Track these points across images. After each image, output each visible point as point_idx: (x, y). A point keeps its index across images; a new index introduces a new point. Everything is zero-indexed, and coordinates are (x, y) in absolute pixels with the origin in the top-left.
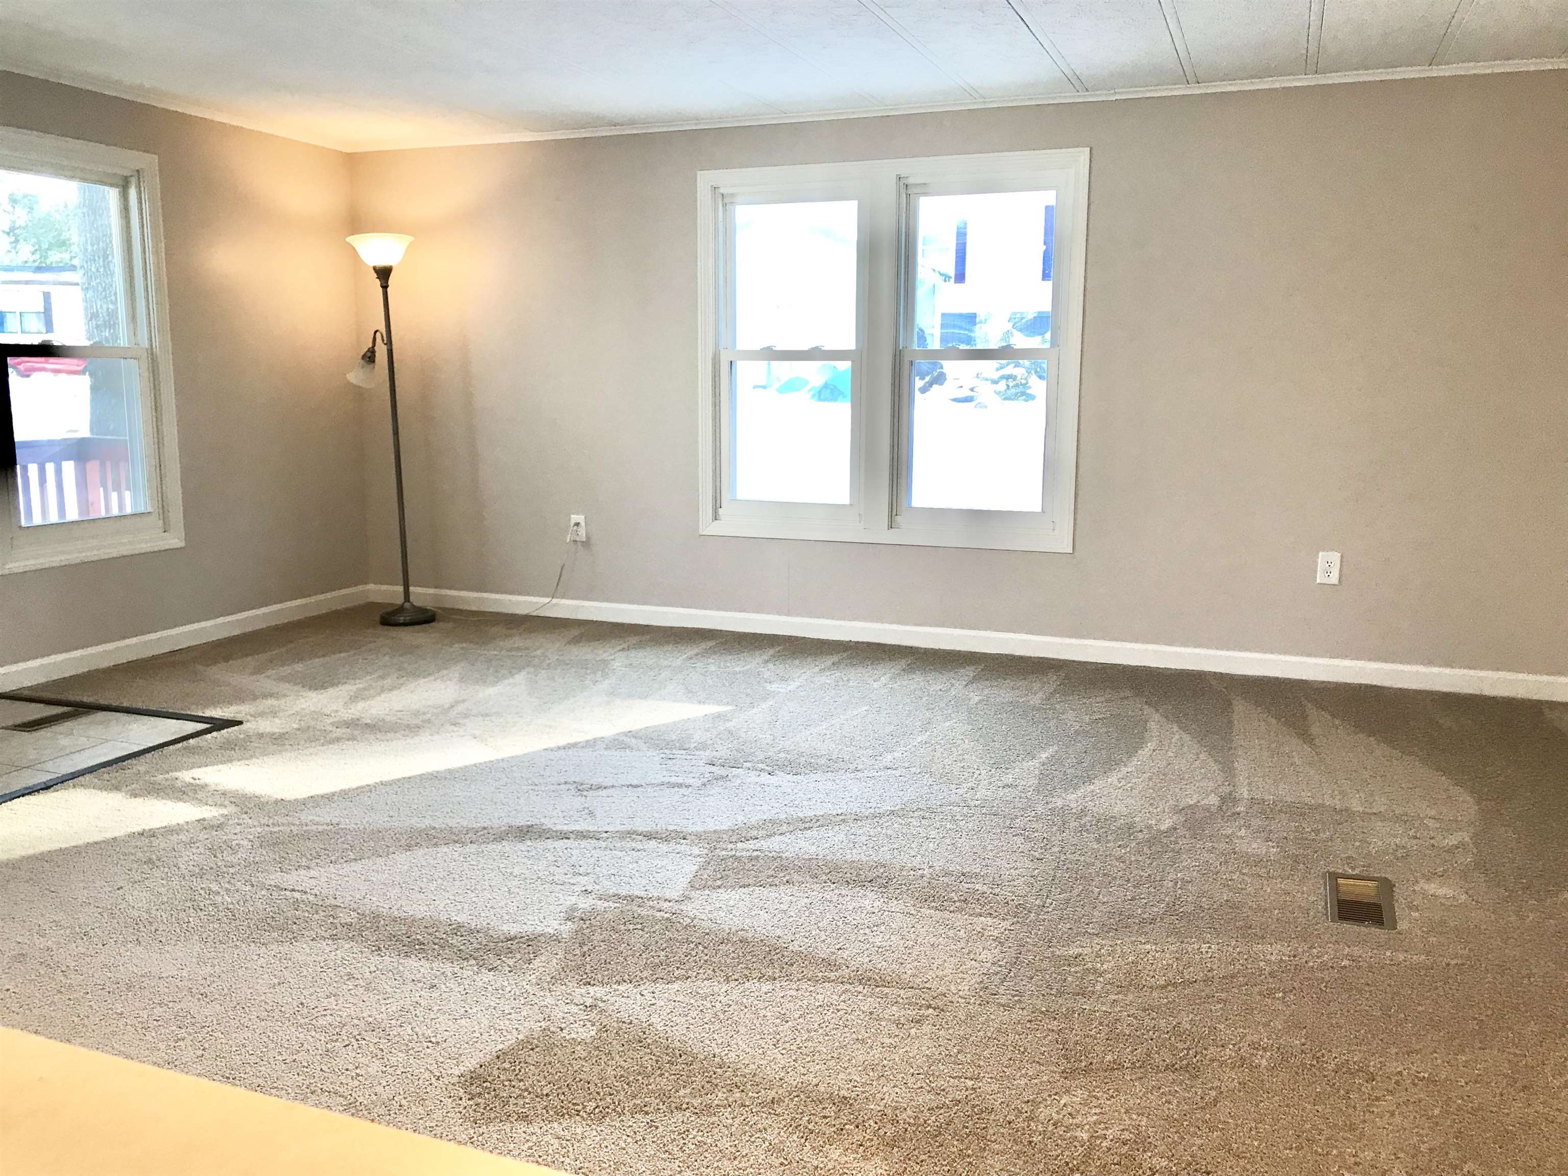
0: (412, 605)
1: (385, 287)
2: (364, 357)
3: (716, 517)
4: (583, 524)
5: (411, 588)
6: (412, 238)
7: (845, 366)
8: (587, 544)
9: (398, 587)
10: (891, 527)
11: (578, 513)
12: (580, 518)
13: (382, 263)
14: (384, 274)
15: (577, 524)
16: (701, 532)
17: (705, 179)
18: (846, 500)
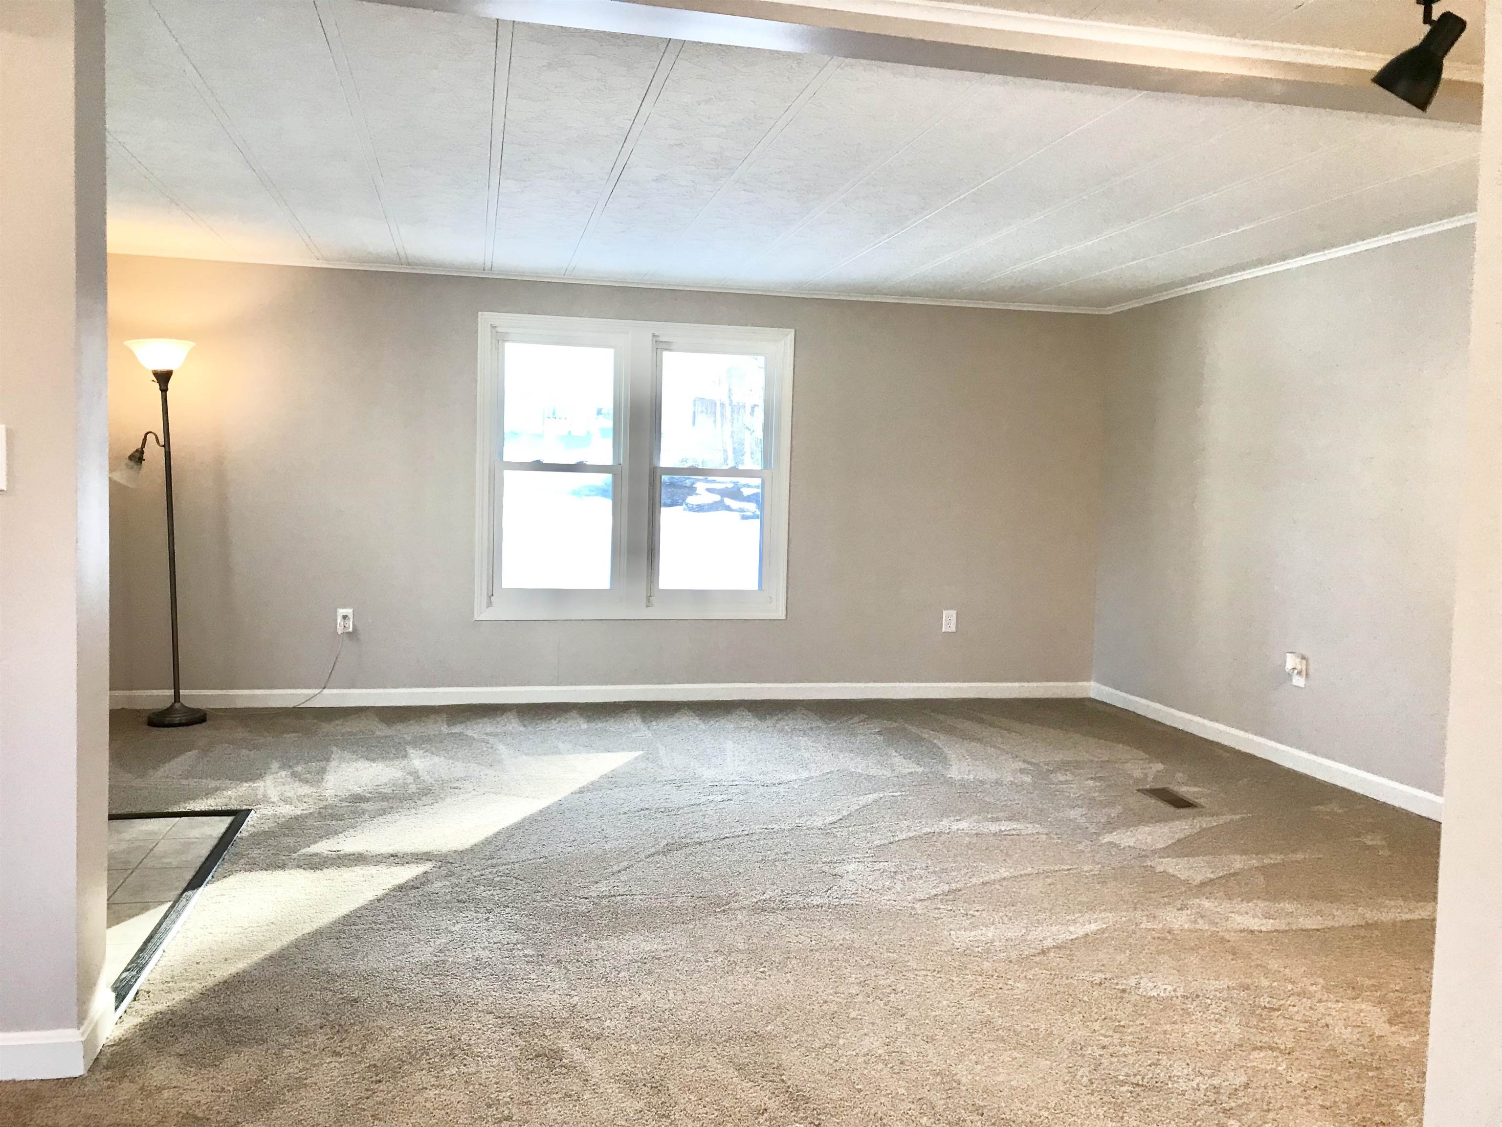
0: (182, 704)
1: (164, 390)
2: (131, 457)
3: (490, 604)
4: (351, 617)
5: (182, 692)
6: (194, 344)
7: (607, 478)
8: (352, 635)
9: (170, 691)
10: (647, 606)
11: (344, 607)
12: (349, 611)
13: (163, 367)
14: (163, 378)
15: (345, 617)
16: (476, 617)
17: (486, 318)
18: (607, 586)
